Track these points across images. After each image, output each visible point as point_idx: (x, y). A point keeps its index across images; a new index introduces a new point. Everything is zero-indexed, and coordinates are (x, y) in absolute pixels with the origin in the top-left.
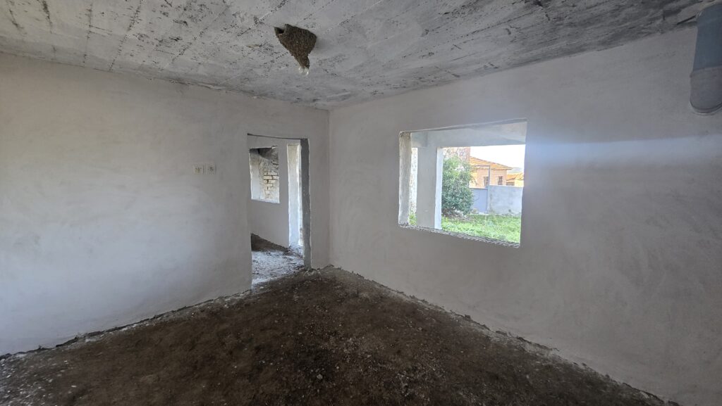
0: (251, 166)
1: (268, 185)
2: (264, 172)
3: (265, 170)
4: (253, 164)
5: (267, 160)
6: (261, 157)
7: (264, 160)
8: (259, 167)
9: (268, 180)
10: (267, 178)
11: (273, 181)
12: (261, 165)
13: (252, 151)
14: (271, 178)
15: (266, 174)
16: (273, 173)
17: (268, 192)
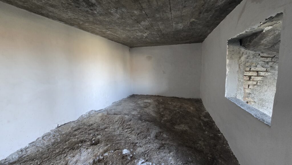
0: (228, 61)
1: (250, 83)
2: (247, 67)
3: (248, 64)
4: (231, 58)
5: (252, 52)
6: (243, 50)
7: (246, 53)
8: (238, 61)
9: (250, 77)
10: (250, 74)
11: (259, 78)
12: (243, 58)
13: (231, 42)
14: (255, 74)
15: (248, 69)
16: (259, 68)
17: (248, 91)
